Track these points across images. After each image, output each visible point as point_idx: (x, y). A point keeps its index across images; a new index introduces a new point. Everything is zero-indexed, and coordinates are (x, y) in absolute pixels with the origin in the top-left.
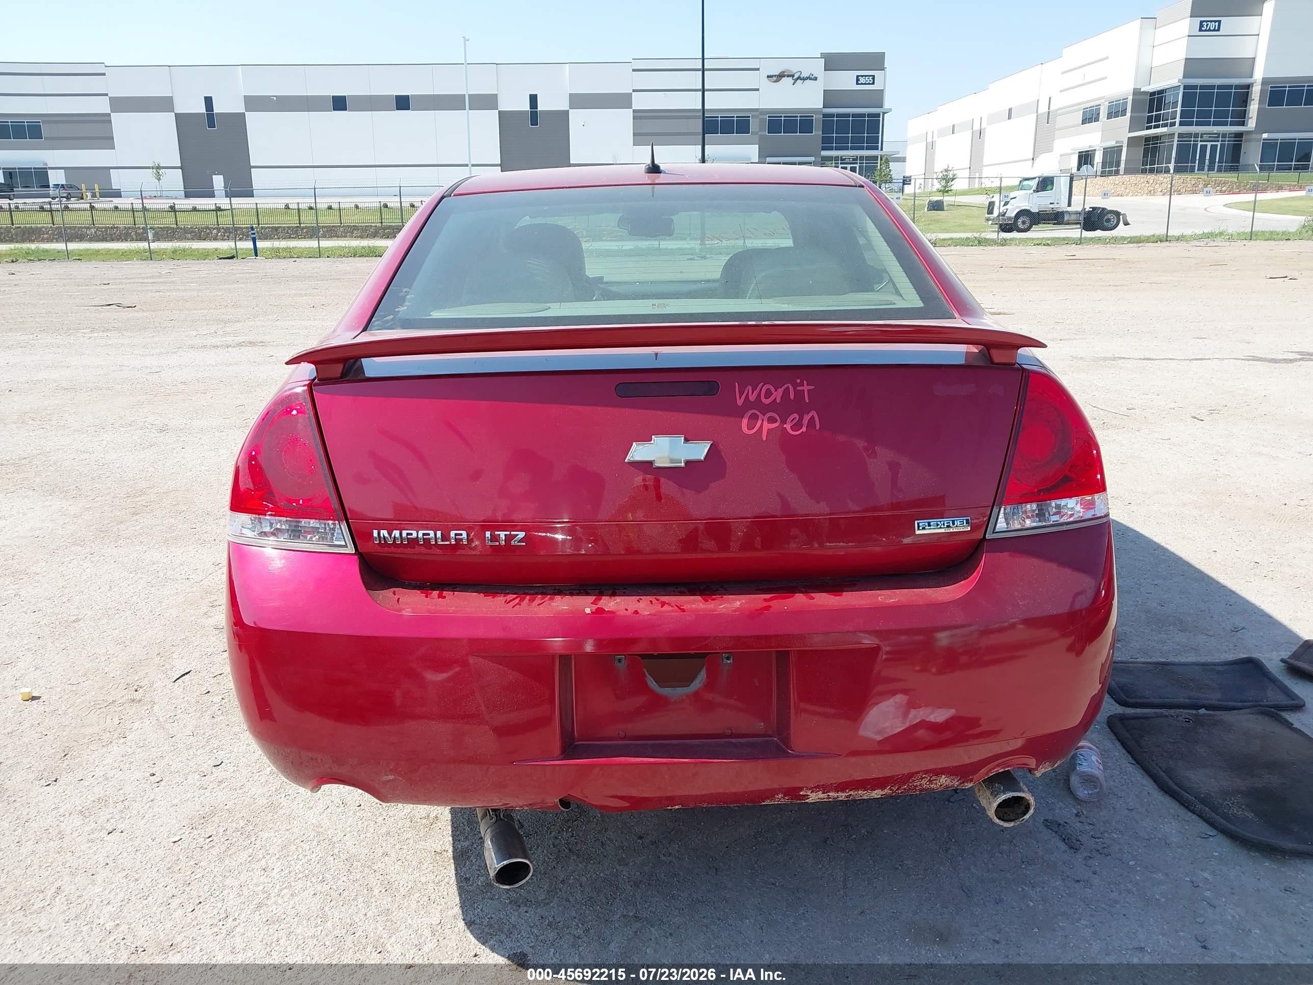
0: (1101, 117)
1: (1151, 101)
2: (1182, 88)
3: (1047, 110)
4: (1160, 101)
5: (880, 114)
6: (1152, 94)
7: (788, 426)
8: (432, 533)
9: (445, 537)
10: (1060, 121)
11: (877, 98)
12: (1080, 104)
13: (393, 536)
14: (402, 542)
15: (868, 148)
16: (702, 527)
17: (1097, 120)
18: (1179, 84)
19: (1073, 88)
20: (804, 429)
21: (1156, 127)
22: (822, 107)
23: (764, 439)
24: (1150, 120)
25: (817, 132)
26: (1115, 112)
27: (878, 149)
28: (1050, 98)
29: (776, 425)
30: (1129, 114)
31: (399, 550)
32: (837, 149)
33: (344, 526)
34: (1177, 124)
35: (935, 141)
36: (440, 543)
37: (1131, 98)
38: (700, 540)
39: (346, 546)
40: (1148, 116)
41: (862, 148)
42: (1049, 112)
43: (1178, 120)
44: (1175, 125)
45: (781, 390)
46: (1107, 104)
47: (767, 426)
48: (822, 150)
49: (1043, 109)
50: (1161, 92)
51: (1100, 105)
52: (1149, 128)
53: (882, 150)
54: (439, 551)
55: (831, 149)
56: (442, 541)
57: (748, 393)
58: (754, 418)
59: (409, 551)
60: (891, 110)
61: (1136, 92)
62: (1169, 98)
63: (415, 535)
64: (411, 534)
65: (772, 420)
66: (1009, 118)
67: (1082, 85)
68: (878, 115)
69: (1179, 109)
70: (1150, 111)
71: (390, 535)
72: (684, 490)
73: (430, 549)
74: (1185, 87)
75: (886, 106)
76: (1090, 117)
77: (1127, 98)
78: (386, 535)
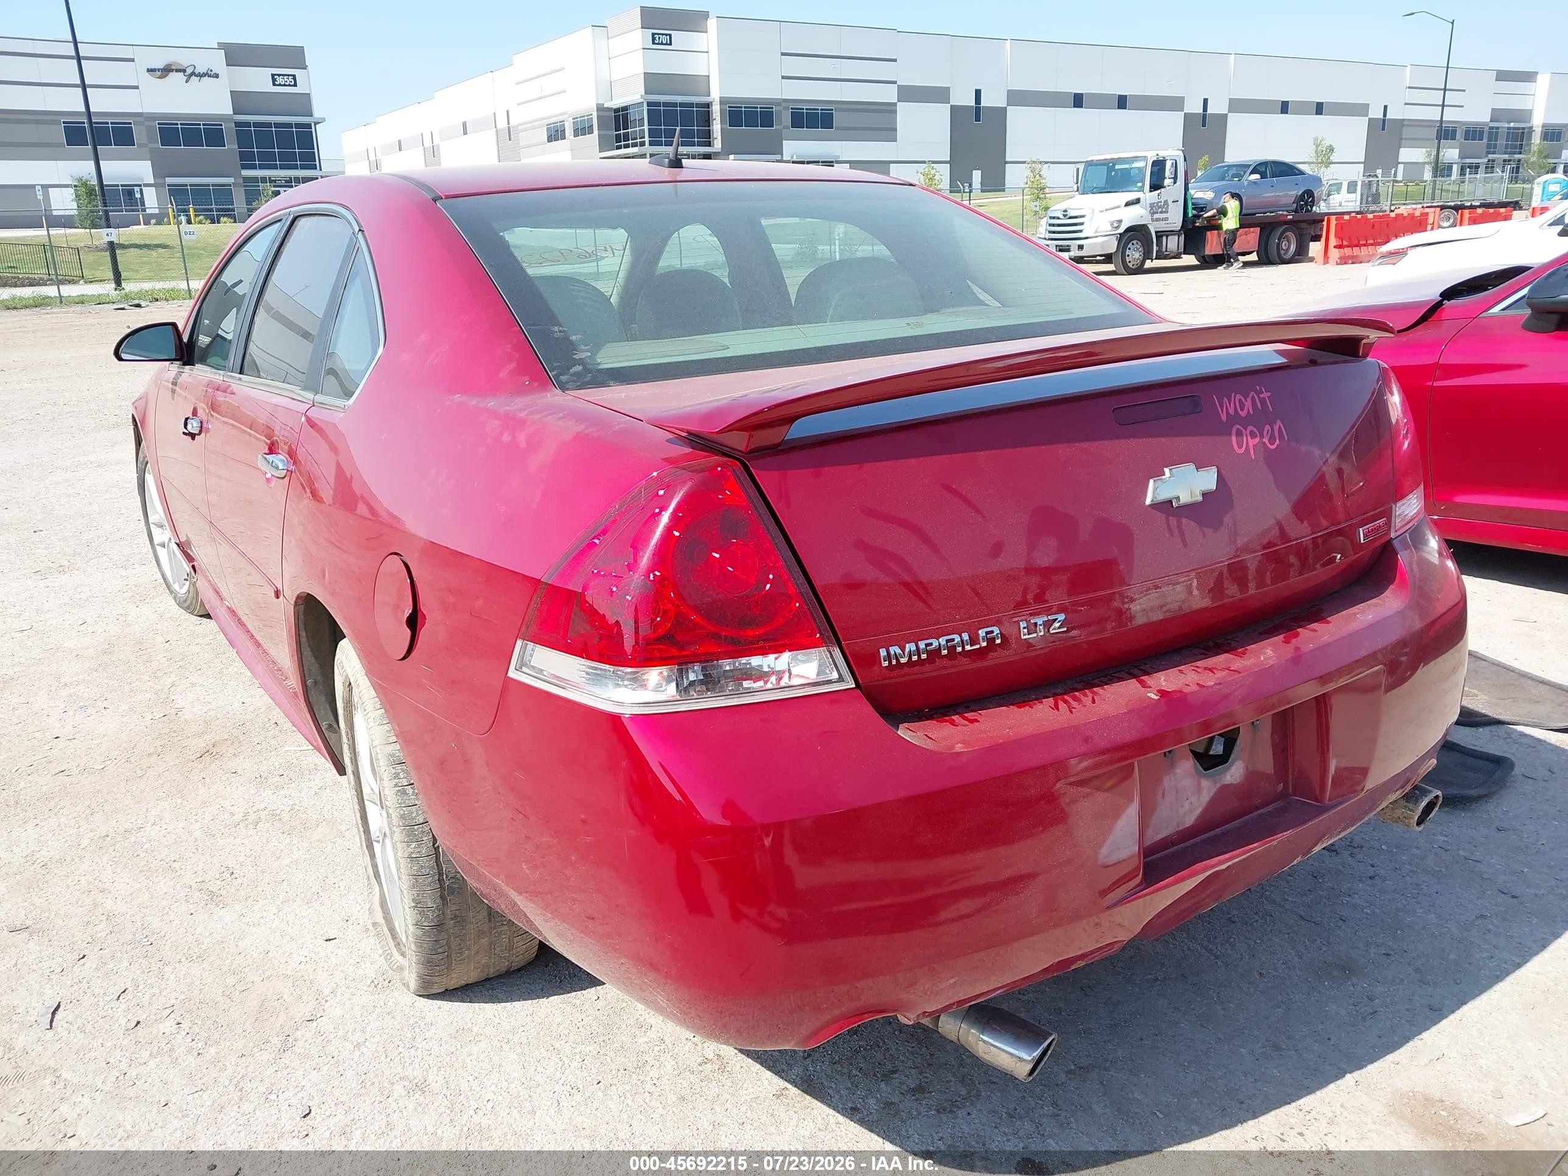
0: (567, 134)
1: (617, 118)
2: (645, 104)
3: (507, 126)
4: (625, 117)
5: (311, 124)
6: (617, 110)
7: (1265, 440)
8: (957, 638)
9: (973, 640)
10: (524, 138)
11: (304, 103)
12: (542, 119)
13: (907, 650)
14: (919, 656)
15: (303, 167)
16: (1225, 571)
17: (564, 138)
18: (641, 100)
19: (530, 101)
20: (1278, 442)
21: (627, 146)
22: (232, 113)
23: (1253, 458)
24: (618, 139)
25: (231, 146)
26: (582, 129)
27: (316, 169)
28: (508, 112)
29: (1257, 440)
30: (596, 132)
31: (917, 669)
32: (262, 167)
33: (837, 652)
34: (647, 143)
35: (380, 160)
36: (968, 648)
37: (595, 114)
38: (1225, 586)
39: (841, 679)
40: (616, 135)
41: (295, 167)
42: (509, 128)
43: (647, 139)
44: (645, 145)
45: (1249, 399)
46: (571, 119)
47: (1252, 442)
48: (242, 168)
49: (502, 124)
50: (625, 108)
51: (563, 121)
52: (619, 148)
53: (321, 169)
54: (966, 660)
55: (254, 167)
56: (971, 646)
57: (1227, 407)
58: (1239, 434)
59: (927, 667)
60: (323, 120)
61: (600, 108)
62: (633, 115)
63: (935, 643)
64: (931, 644)
65: (1253, 435)
66: (465, 133)
67: (540, 98)
68: (309, 126)
69: (646, 127)
70: (617, 129)
71: (903, 650)
72: (1205, 529)
73: (954, 660)
74: (649, 104)
75: (317, 114)
76: (556, 134)
77: (592, 115)
78: (898, 651)
